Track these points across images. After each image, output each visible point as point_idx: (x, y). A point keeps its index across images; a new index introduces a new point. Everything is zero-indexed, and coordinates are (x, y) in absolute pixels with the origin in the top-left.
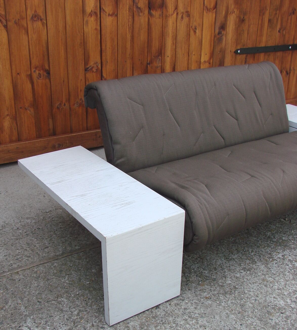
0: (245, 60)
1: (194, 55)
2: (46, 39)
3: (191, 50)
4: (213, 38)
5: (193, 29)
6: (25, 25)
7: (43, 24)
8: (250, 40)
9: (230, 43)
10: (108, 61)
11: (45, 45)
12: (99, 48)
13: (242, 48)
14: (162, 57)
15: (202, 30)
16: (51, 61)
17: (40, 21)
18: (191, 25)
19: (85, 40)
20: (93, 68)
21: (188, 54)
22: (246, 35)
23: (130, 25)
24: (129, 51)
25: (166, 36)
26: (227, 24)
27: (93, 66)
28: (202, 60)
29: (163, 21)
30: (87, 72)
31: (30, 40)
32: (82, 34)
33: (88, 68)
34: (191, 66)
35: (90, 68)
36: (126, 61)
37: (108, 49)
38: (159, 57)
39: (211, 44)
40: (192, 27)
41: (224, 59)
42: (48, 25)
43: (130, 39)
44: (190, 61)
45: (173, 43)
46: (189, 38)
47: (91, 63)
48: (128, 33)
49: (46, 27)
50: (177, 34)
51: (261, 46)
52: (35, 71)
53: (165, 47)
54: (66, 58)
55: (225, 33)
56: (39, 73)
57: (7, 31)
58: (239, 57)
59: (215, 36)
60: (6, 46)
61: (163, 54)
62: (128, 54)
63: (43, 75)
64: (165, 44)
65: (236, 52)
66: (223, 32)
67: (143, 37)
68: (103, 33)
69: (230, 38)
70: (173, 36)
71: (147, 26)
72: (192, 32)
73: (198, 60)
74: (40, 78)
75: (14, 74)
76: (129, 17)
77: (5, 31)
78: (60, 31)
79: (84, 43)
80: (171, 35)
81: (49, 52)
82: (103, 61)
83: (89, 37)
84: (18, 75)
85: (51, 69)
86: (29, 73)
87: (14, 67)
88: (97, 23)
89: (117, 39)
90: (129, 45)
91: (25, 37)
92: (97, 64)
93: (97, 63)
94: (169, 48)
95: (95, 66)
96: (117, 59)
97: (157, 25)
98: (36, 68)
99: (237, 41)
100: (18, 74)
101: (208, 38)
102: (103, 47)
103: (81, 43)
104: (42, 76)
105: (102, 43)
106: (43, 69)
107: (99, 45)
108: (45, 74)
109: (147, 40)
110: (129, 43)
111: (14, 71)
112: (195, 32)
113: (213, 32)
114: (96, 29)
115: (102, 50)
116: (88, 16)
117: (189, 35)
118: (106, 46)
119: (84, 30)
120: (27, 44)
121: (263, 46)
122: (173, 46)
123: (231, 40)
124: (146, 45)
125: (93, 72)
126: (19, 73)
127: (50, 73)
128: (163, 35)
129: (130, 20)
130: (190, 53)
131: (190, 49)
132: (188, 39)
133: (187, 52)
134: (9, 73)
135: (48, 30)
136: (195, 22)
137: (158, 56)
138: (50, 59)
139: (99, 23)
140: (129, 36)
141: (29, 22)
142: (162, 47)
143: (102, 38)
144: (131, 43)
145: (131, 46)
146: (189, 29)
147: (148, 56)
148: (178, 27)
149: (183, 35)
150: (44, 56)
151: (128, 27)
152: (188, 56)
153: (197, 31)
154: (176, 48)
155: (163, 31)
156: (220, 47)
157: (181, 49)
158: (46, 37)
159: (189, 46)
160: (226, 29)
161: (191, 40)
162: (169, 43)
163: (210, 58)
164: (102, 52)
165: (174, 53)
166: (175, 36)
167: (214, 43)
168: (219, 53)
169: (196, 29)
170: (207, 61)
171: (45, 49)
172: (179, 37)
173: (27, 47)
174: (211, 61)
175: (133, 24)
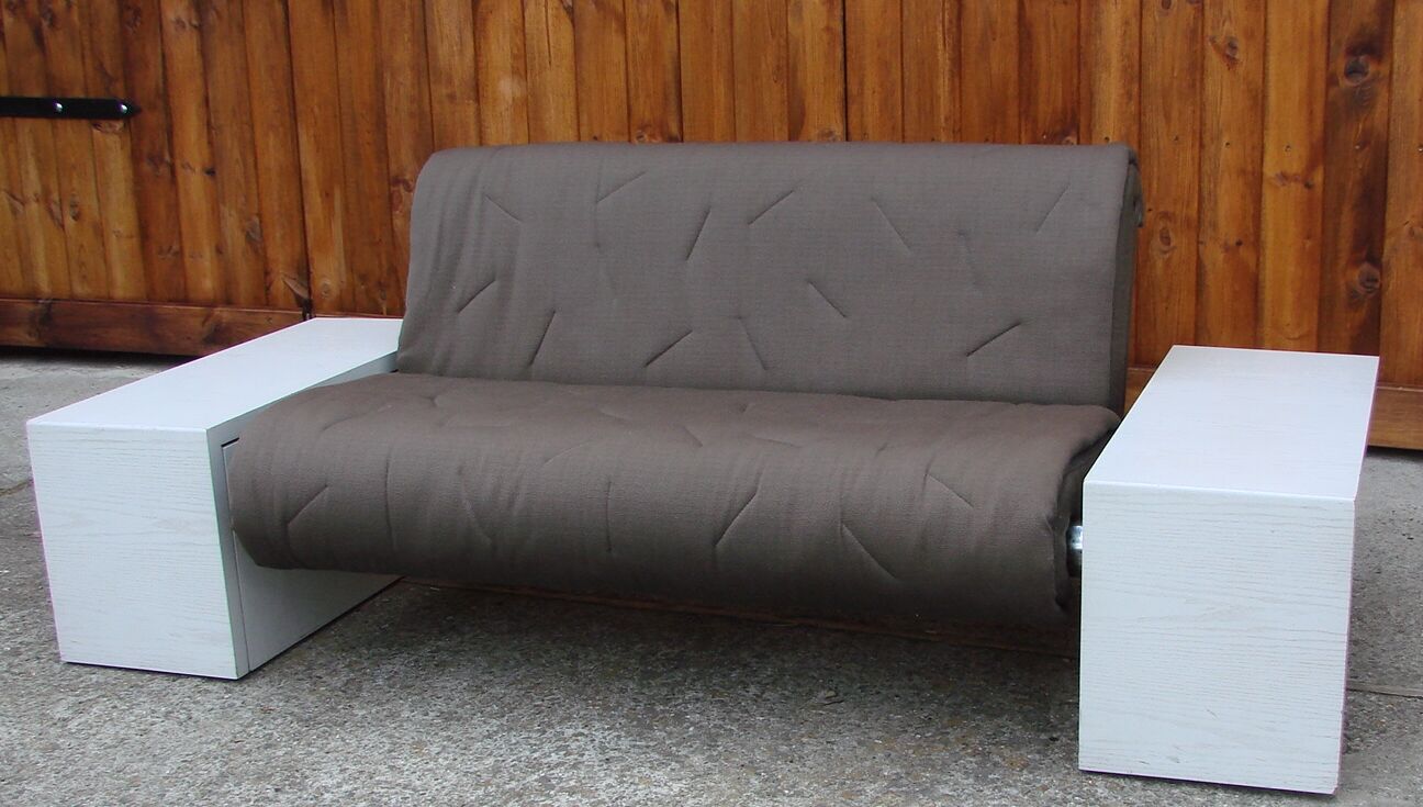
1: (1228, 144)
2: (675, 49)
3: (1215, 123)
4: (1320, 85)
5: (1217, 48)
6: (619, 7)
7: (667, 7)
9: (1417, 112)
10: (870, 132)
11: (670, 67)
12: (840, 89)
14: (1078, 140)
15: (1265, 54)
16: (686, 111)
18: (1209, 32)
19: (792, 61)
21: (1201, 138)
23: (946, 23)
25: (1097, 65)
26: (1392, 34)
28: (1270, 170)
29: (1079, 15)
31: (629, 46)
32: (783, 43)
34: (1215, 186)
36: (933, 139)
37: (868, 93)
38: (1069, 138)
39: (1311, 113)
40: (1213, 40)
41: (1386, 178)
42: (681, 11)
43: (947, 68)
44: (1207, 168)
45: (1129, 95)
46: (1202, 79)
47: (812, 133)
48: (940, 47)
49: (674, 14)
50: (1143, 60)
52: (641, 137)
53: (1091, 105)
54: (733, 111)
55: (1384, 70)
57: (573, 21)
59: (1331, 81)
60: (568, 61)
61: (1082, 129)
62: (942, 117)
64: (1091, 94)
66: (1372, 69)
67: (1002, 61)
68: (851, 41)
69: (1417, 96)
70: (1124, 70)
71: (1013, 29)
72: (1214, 61)
73: (1250, 168)
75: (585, 139)
77: (568, 21)
78: (715, 29)
79: (788, 71)
80: (1115, 62)
81: (683, 86)
82: (852, 130)
83: (804, 51)
85: (687, 137)
86: (624, 139)
87: (584, 119)
88: (830, 11)
89: (902, 64)
90: (943, 85)
91: (615, 40)
93: (831, 133)
94: (1112, 110)
96: (903, 127)
97: (1055, 25)
98: (643, 127)
100: (596, 138)
101: (1297, 84)
102: (853, 88)
103: (778, 68)
105: (850, 71)
106: (662, 134)
107: (839, 77)
109: (1014, 76)
110: (947, 82)
111: (585, 130)
112: (1231, 61)
113: (1320, 61)
114: (828, 29)
115: (849, 94)
117: (1196, 69)
118: (861, 84)
119: (787, 32)
120: (622, 57)
122: (1127, 104)
123: (1420, 100)
124: (1012, 91)
126: (598, 136)
128: (1080, 61)
129: (947, 5)
130: (1207, 139)
131: (1208, 122)
132: (1198, 84)
133: (1194, 132)
134: (572, 133)
135: (681, 24)
136: (1227, 24)
137: (1065, 133)
138: (684, 107)
139: (838, 12)
140: (944, 58)
142: (1079, 103)
143: (849, 58)
144: (952, 79)
145: (952, 91)
146: (1199, 46)
147: (1020, 132)
148: (1149, 38)
149: (1173, 69)
150: (666, 97)
151: (941, 28)
152: (1202, 146)
153: (1237, 57)
154: (1140, 114)
155: (1079, 47)
156: (1361, 127)
157: (1168, 117)
158: (675, 44)
159: (1203, 109)
160: (1392, 56)
161: (1211, 86)
162: (1110, 90)
163: (1311, 167)
164: (850, 101)
165: (1135, 128)
166: (1136, 68)
167: (1329, 106)
168: (1357, 147)
169: (1233, 48)
170: (1295, 175)
171: (670, 77)
172: (1154, 75)
173: (623, 67)
174: (1318, 178)
175: (959, 18)
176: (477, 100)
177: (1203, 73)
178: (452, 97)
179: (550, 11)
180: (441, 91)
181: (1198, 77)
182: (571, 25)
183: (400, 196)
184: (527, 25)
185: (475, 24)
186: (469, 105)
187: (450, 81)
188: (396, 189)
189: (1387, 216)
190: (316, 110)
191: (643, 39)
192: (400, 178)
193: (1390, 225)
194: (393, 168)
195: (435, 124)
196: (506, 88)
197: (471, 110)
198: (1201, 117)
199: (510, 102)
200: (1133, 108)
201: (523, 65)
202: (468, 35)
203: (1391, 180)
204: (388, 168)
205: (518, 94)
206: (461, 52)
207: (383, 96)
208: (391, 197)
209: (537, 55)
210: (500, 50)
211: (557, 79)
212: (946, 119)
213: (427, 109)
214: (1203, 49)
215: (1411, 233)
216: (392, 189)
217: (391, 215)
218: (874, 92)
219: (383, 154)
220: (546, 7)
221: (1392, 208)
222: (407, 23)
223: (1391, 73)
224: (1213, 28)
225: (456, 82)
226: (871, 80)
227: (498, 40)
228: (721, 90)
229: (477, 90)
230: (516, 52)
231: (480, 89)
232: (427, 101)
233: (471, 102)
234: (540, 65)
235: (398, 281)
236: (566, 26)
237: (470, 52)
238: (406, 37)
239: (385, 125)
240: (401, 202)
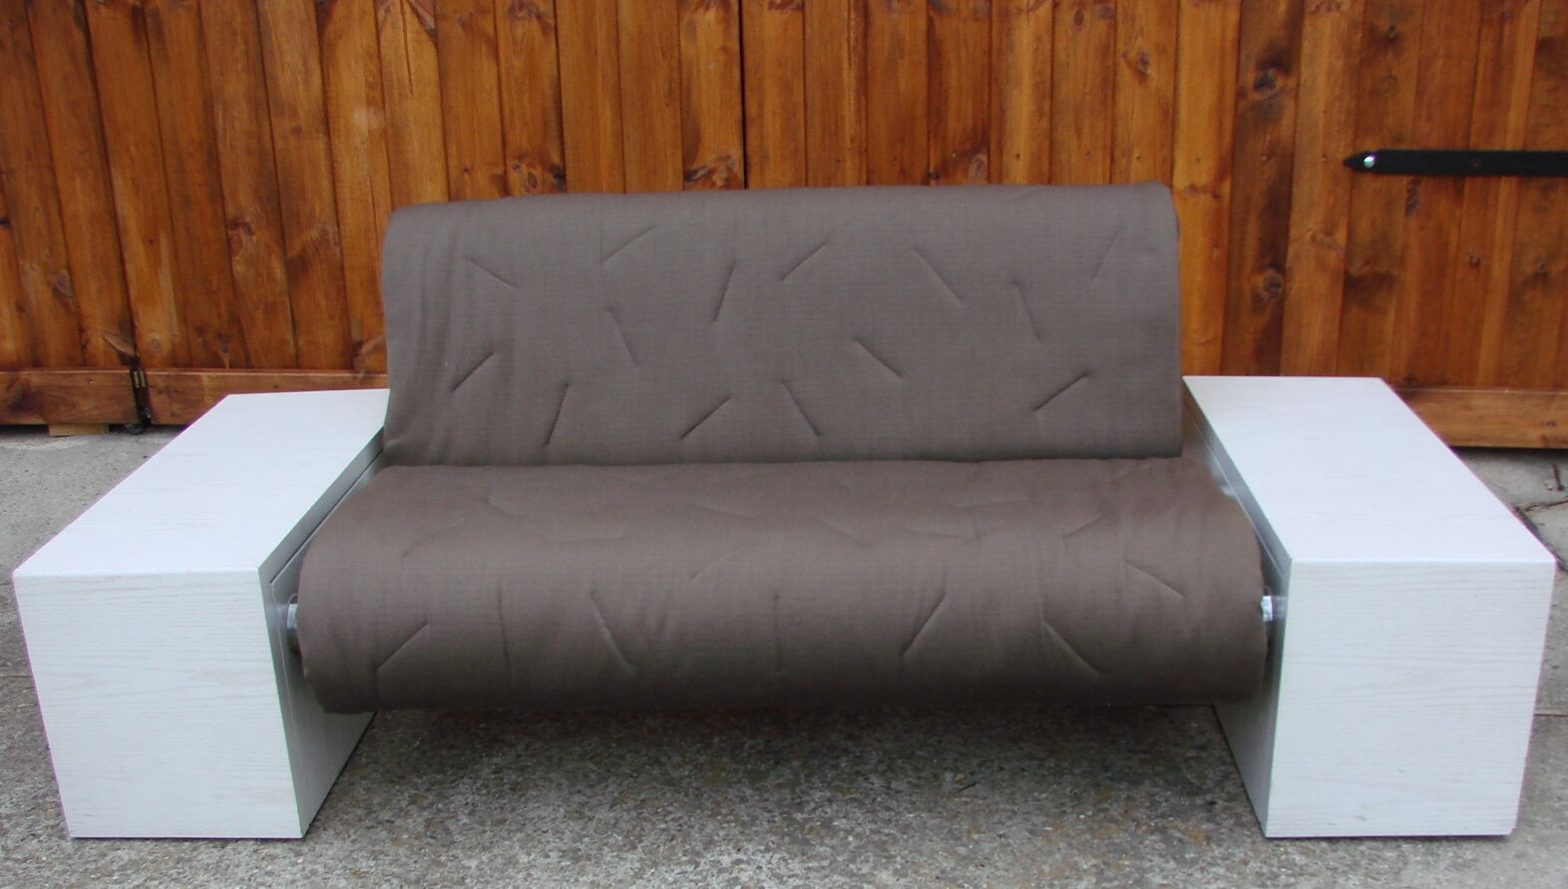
0: (1408, 199)
1: (1138, 158)
2: (555, 73)
3: (1126, 137)
4: (1229, 101)
5: (1129, 63)
6: (490, 30)
7: (544, 28)
8: (1429, 118)
9: (1321, 123)
10: (771, 156)
11: (549, 92)
12: (738, 110)
13: (1389, 146)
14: (989, 158)
15: (1176, 69)
16: (568, 139)
17: (535, 20)
18: (1121, 47)
19: (685, 84)
20: (711, 172)
21: (1112, 152)
22: (1407, 95)
23: (852, 41)
24: (849, 128)
25: (1008, 81)
26: (1299, 49)
27: (712, 166)
28: (1180, 182)
29: (990, 31)
30: (691, 184)
31: (503, 70)
32: (675, 64)
33: (696, 172)
35: (700, 173)
36: (838, 161)
37: (768, 115)
38: (979, 156)
39: (1221, 125)
40: (1125, 55)
41: (1290, 187)
42: (561, 32)
43: (853, 87)
45: (1040, 111)
46: (1114, 95)
47: (707, 158)
48: (845, 64)
49: (553, 36)
50: (1056, 77)
51: (1497, 148)
52: (518, 167)
53: (1002, 121)
54: (620, 136)
55: (1291, 83)
56: (530, 175)
57: (436, 45)
58: (1370, 184)
59: (1240, 94)
60: (432, 89)
61: (993, 147)
62: (848, 138)
63: (544, 182)
64: (1003, 111)
65: (1354, 164)
66: (1279, 82)
67: (910, 80)
68: (749, 62)
69: (1321, 107)
70: (1036, 87)
71: (922, 47)
72: (1126, 76)
74: (534, 186)
75: (454, 173)
76: (849, 15)
77: (431, 46)
78: (599, 50)
79: (681, 94)
80: (1027, 79)
81: (564, 112)
82: (750, 153)
83: (699, 71)
84: (466, 176)
85: (570, 165)
86: (499, 171)
87: (453, 150)
88: (727, 29)
89: (805, 84)
90: (849, 105)
91: (486, 66)
92: (729, 162)
93: (728, 157)
94: (1023, 127)
95: (722, 167)
96: (806, 149)
97: (965, 42)
98: (521, 157)
99: (1359, 123)
100: (466, 170)
101: (1208, 97)
102: (752, 109)
103: (670, 90)
104: (539, 182)
105: (748, 93)
106: (542, 163)
107: (737, 99)
108: (550, 178)
109: (922, 94)
110: (852, 102)
111: (453, 162)
112: (1142, 76)
113: (1230, 75)
114: (725, 49)
115: (747, 116)
116: (694, 7)
117: (1109, 84)
118: (761, 105)
119: (679, 52)
120: (494, 82)
121: (1509, 147)
122: (1039, 120)
123: (1325, 112)
124: (921, 109)
125: (713, 185)
126: (468, 167)
127: (568, 178)
128: (991, 79)
129: (853, 23)
130: (1117, 153)
131: (1120, 136)
132: (1109, 102)
133: (1105, 147)
134: (439, 165)
135: (561, 47)
136: (1139, 39)
137: (976, 151)
138: (565, 133)
139: (735, 32)
140: (849, 77)
141: (500, 24)
142: (989, 120)
143: (747, 79)
144: (858, 101)
145: (858, 110)
146: (1111, 61)
147: (929, 149)
148: (1062, 55)
149: (1085, 85)
150: (545, 124)
151: (845, 46)
152: (1113, 160)
153: (1149, 72)
154: (1051, 130)
155: (990, 64)
156: (1268, 139)
157: (1079, 132)
158: (555, 67)
159: (1114, 125)
160: (1299, 68)
161: (1122, 103)
162: (1021, 106)
163: (1220, 178)
164: (748, 123)
165: (1046, 145)
166: (1048, 84)
167: (1238, 119)
168: (1264, 158)
169: (1145, 62)
170: (1204, 186)
171: (550, 104)
172: (1067, 90)
173: (495, 93)
174: (1226, 188)
175: (865, 35)
176: (328, 133)
177: (1114, 87)
178: (297, 131)
179: (409, 36)
180: (283, 125)
181: (1110, 92)
182: (434, 50)
183: (240, 242)
184: (383, 51)
185: (321, 50)
186: (317, 138)
187: (294, 114)
188: (235, 232)
189: (1291, 224)
190: (133, 149)
191: (518, 64)
192: (240, 221)
193: (1294, 232)
194: (231, 210)
195: (278, 161)
196: (361, 119)
197: (320, 145)
198: (1112, 131)
199: (366, 134)
200: (1045, 124)
201: (380, 93)
202: (314, 63)
203: (1295, 190)
204: (224, 213)
205: (375, 126)
206: (307, 83)
207: (215, 132)
208: (229, 241)
209: (395, 82)
210: (352, 78)
211: (420, 111)
212: (852, 140)
213: (268, 145)
214: (1115, 64)
215: (1314, 239)
216: (230, 232)
217: (230, 261)
218: (774, 114)
219: (218, 196)
220: (405, 30)
221: (1295, 216)
222: (240, 48)
223: (1298, 85)
224: (1125, 44)
225: (302, 114)
226: (772, 100)
227: (349, 66)
228: (607, 114)
229: (327, 122)
230: (371, 79)
231: (331, 121)
232: (267, 136)
233: (321, 135)
234: (400, 94)
235: (241, 331)
236: (429, 53)
237: (316, 80)
238: (240, 67)
239: (218, 163)
240: (241, 246)
